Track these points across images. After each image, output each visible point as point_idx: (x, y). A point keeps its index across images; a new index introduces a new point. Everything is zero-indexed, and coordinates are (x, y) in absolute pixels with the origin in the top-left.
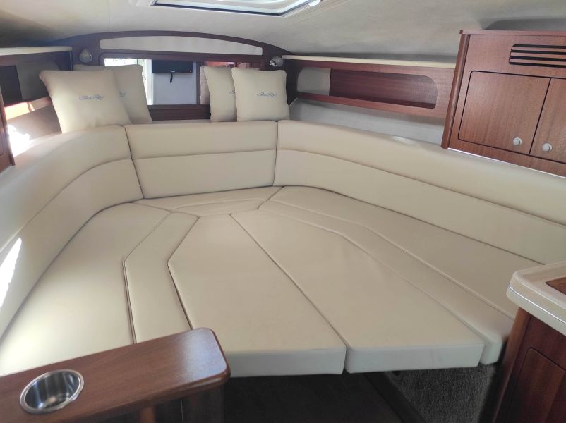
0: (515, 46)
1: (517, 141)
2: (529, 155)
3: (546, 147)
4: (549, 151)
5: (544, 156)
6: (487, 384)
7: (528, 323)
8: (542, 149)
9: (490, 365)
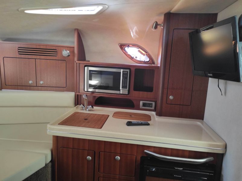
0: (19, 48)
1: (30, 82)
2: (36, 86)
3: (41, 82)
4: (43, 84)
5: (42, 86)
6: (50, 171)
7: (57, 139)
8: (40, 83)
9: (49, 162)
